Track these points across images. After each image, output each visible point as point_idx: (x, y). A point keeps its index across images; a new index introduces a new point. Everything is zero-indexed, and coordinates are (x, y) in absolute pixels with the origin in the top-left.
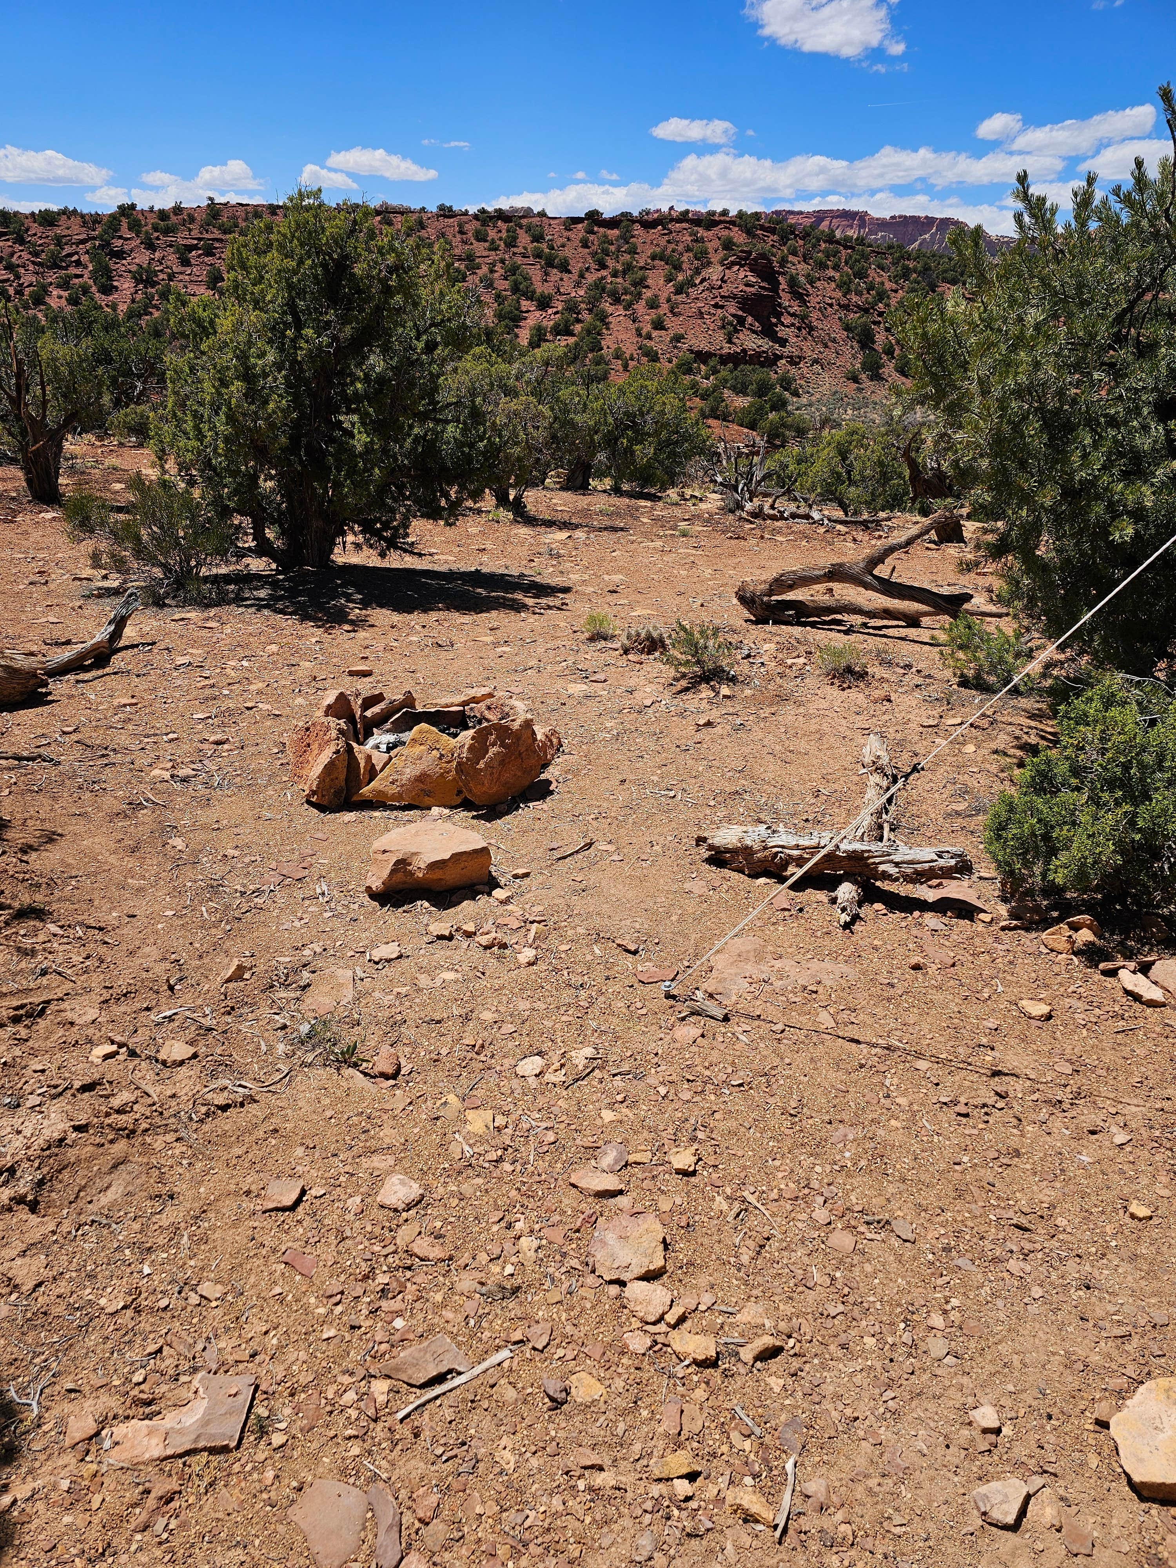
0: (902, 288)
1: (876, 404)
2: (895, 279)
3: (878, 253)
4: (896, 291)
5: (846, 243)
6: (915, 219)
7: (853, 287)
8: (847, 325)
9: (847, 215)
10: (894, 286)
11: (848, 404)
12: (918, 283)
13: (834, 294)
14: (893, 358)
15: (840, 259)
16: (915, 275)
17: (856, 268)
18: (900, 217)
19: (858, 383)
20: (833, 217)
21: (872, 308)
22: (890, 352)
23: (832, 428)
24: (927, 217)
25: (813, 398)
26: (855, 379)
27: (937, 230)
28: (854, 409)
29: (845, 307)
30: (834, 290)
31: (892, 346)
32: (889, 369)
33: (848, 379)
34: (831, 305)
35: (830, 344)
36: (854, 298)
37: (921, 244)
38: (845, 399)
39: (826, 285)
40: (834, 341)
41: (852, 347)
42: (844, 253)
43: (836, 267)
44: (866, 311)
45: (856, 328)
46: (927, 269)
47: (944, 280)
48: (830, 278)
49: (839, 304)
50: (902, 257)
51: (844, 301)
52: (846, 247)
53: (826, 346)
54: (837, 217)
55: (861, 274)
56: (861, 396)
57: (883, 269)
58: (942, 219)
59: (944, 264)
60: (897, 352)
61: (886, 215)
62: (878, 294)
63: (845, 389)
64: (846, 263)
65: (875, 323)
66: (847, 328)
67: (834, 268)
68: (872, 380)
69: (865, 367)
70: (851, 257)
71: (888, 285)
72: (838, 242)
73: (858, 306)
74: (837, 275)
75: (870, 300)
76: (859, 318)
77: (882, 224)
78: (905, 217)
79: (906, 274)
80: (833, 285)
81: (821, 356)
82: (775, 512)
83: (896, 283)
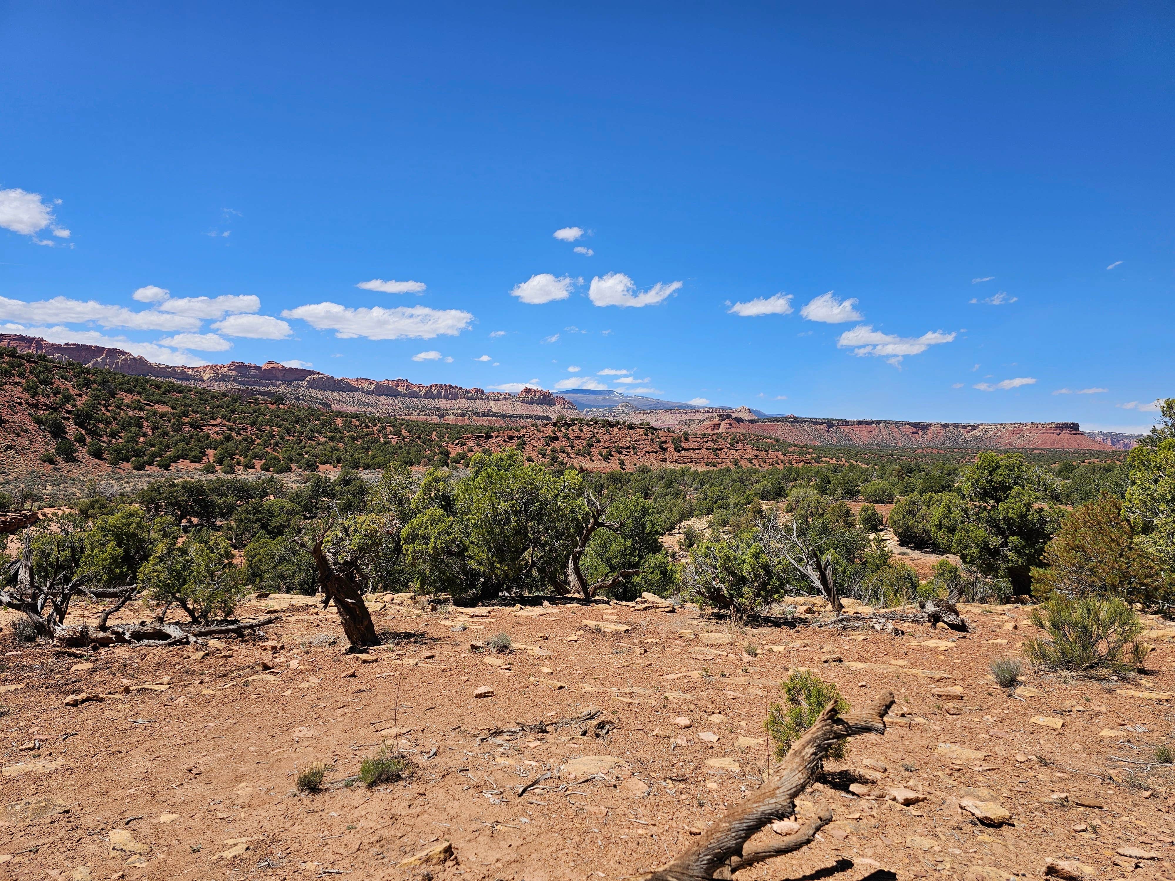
0: (86, 394)
1: (74, 480)
2: (79, 386)
3: (60, 368)
4: (81, 396)
5: (29, 358)
6: (87, 348)
7: (40, 391)
8: (38, 419)
9: (27, 340)
10: (79, 392)
11: (47, 481)
12: (100, 391)
13: (22, 395)
14: (86, 445)
15: (24, 369)
16: (95, 385)
17: (41, 377)
18: (73, 344)
19: (54, 464)
20: (11, 340)
21: (61, 407)
22: (81, 440)
23: (33, 501)
24: (96, 347)
25: (10, 477)
26: (51, 461)
27: (107, 356)
28: (53, 485)
29: (35, 406)
30: (22, 392)
31: (82, 436)
32: (82, 453)
33: (45, 461)
34: (20, 404)
35: (22, 434)
36: (42, 400)
37: (94, 364)
38: (43, 477)
39: (14, 389)
40: (26, 431)
41: (45, 436)
42: (28, 366)
43: (21, 375)
44: (55, 409)
45: (46, 422)
46: (105, 382)
47: (121, 390)
48: (16, 383)
49: (28, 403)
50: (83, 372)
51: (32, 401)
52: (29, 361)
53: (19, 435)
54: (14, 340)
55: (47, 382)
56: (58, 474)
57: (66, 379)
58: (109, 349)
59: (119, 379)
60: (88, 440)
61: (62, 342)
62: (64, 397)
63: (42, 470)
64: (31, 373)
65: (64, 418)
66: (38, 421)
67: (19, 376)
68: (67, 462)
69: (59, 452)
70: (35, 369)
71: (72, 391)
72: (21, 357)
73: (47, 406)
74: (23, 382)
75: (58, 401)
76: (49, 414)
77: (57, 348)
78: (78, 345)
79: (88, 384)
80: (20, 389)
81: (13, 443)
82: (108, 634)
83: (80, 389)
